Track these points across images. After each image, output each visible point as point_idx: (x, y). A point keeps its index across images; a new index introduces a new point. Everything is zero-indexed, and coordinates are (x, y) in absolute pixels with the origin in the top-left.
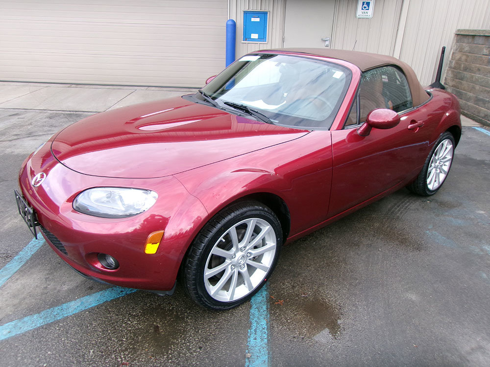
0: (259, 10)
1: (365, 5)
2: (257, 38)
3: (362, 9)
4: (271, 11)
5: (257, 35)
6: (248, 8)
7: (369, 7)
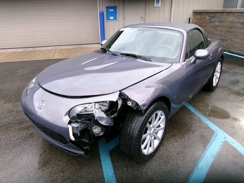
0: (113, 6)
1: (157, 2)
2: (113, 18)
3: (156, 3)
4: (118, 6)
5: (113, 17)
6: (107, 5)
7: (159, 2)
